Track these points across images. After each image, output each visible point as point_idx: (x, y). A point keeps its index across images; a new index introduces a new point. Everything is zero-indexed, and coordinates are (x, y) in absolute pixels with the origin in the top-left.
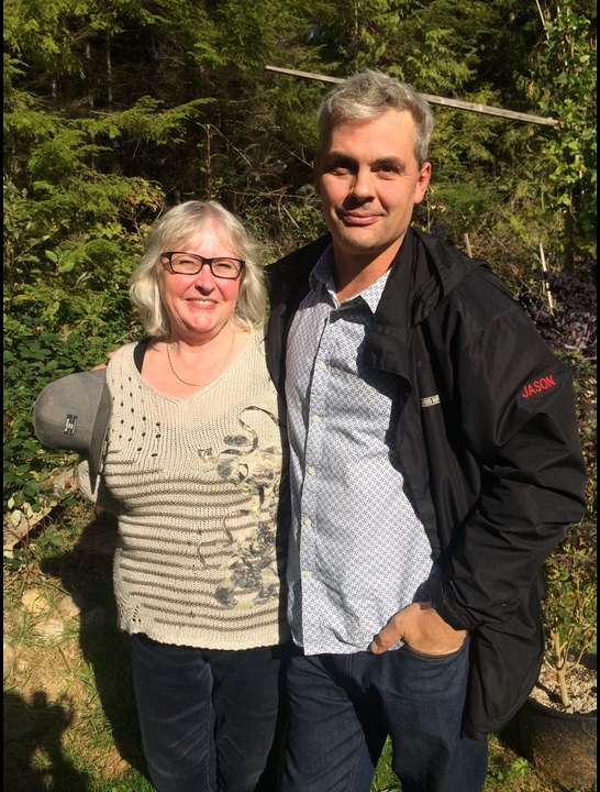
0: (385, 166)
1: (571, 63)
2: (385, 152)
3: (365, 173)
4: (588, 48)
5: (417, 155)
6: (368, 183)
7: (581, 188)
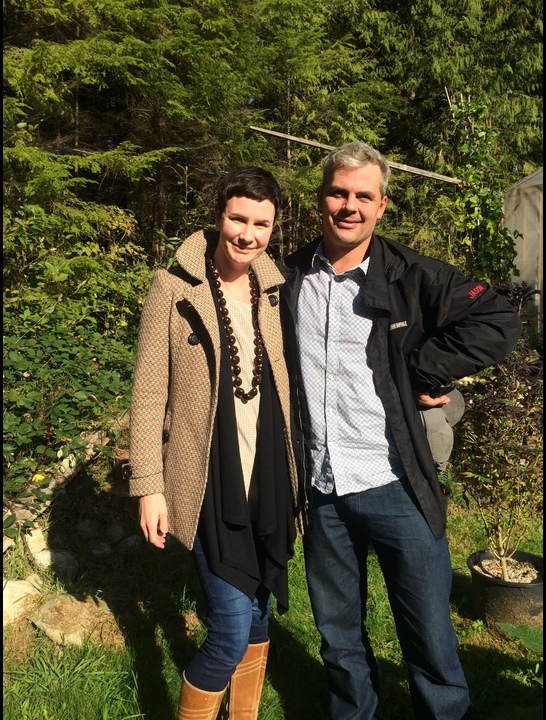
0: (363, 196)
1: (472, 137)
2: (365, 189)
3: (352, 197)
4: (484, 126)
5: (381, 191)
6: (353, 204)
7: (479, 233)
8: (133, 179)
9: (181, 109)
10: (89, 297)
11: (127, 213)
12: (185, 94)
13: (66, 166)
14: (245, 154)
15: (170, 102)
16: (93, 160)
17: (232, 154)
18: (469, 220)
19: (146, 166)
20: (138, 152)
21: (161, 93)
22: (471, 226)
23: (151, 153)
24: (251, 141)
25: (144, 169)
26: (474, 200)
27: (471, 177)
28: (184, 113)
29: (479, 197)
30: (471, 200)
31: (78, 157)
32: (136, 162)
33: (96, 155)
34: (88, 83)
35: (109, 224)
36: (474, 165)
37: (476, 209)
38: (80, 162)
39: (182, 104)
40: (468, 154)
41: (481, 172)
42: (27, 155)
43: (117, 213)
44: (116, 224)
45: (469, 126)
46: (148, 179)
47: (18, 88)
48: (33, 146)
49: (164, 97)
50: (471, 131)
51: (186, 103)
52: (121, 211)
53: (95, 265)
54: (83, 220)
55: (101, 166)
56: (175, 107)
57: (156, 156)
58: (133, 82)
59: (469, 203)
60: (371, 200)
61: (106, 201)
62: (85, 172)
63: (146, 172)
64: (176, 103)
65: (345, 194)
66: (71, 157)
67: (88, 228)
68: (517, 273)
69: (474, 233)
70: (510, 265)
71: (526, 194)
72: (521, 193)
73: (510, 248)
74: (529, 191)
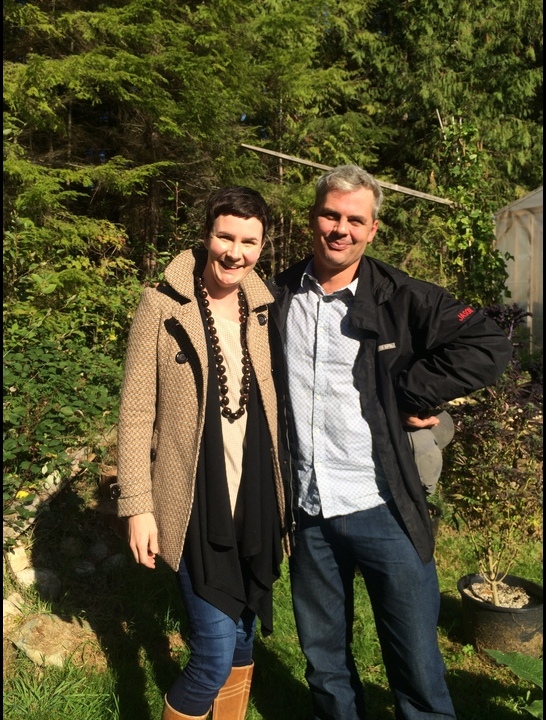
0: (354, 220)
1: (463, 159)
2: (357, 213)
3: (344, 220)
4: (475, 149)
5: (373, 216)
6: (345, 227)
7: (470, 254)
8: (124, 193)
9: (173, 126)
10: (78, 310)
11: (119, 227)
12: (176, 111)
13: (57, 180)
14: (237, 171)
15: (162, 118)
16: (84, 174)
17: (224, 171)
18: (460, 241)
19: (138, 181)
20: (130, 166)
21: (153, 110)
22: (462, 246)
23: (143, 167)
24: (243, 157)
25: (135, 183)
26: (465, 221)
27: (462, 198)
28: (176, 129)
29: (470, 218)
30: (463, 221)
31: (69, 171)
32: (127, 176)
33: (88, 169)
34: (81, 97)
35: (100, 238)
36: (466, 187)
37: (468, 230)
38: (71, 176)
39: (174, 120)
40: (459, 176)
41: (473, 194)
42: (17, 168)
43: (108, 227)
44: (106, 239)
45: (461, 149)
46: (140, 193)
47: (12, 102)
48: (25, 159)
49: (156, 114)
50: (462, 154)
51: (178, 120)
52: (112, 226)
53: (85, 278)
54: (73, 233)
55: (92, 180)
56: (167, 123)
57: (147, 170)
58: (127, 98)
59: (460, 224)
60: (362, 224)
61: (97, 215)
62: (77, 186)
63: (138, 186)
64: (168, 120)
65: (337, 216)
66: (62, 171)
67: (78, 241)
68: (508, 294)
69: (466, 254)
70: (502, 286)
71: (518, 217)
72: (513, 215)
73: (502, 270)
74: (520, 214)
